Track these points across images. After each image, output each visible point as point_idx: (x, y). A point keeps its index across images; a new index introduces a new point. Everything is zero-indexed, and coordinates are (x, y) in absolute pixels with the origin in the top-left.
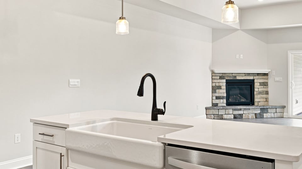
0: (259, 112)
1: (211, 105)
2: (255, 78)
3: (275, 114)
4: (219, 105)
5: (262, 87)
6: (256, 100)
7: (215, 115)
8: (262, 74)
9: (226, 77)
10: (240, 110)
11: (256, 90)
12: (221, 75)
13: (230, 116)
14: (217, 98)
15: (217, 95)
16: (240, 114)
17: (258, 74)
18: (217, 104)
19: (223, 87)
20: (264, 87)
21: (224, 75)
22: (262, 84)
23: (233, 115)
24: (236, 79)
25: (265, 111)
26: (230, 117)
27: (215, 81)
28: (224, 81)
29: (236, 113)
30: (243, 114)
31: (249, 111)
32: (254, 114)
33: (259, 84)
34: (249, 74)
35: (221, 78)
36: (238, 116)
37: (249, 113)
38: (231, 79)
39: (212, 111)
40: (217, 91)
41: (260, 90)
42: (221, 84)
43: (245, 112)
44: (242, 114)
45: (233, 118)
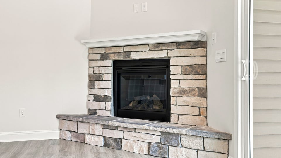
0: (158, 139)
1: (86, 113)
2: (171, 54)
3: (199, 152)
4: (100, 113)
5: (190, 76)
6: (174, 109)
7: (72, 133)
8: (189, 44)
9: (112, 55)
10: (116, 128)
11: (173, 84)
12: (103, 51)
13: (96, 138)
14: (97, 98)
15: (96, 92)
16: (116, 139)
17: (179, 45)
18: (96, 110)
19: (106, 77)
20: (195, 76)
21: (108, 52)
22: (188, 68)
23: (102, 138)
24: (130, 59)
25: (173, 141)
26: (96, 142)
27: (94, 64)
28: (110, 63)
29: (109, 133)
30: (123, 140)
31: (134, 134)
32: (147, 145)
33: (180, 70)
34: (157, 46)
35: (104, 57)
36: (111, 142)
37: (135, 139)
38: (121, 58)
39: (67, 124)
40: (97, 83)
41: (184, 84)
42: (102, 71)
43: (127, 135)
44: (121, 139)
45: (103, 146)
